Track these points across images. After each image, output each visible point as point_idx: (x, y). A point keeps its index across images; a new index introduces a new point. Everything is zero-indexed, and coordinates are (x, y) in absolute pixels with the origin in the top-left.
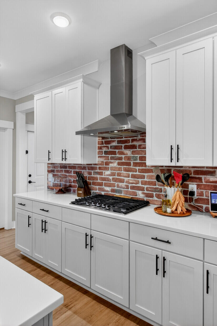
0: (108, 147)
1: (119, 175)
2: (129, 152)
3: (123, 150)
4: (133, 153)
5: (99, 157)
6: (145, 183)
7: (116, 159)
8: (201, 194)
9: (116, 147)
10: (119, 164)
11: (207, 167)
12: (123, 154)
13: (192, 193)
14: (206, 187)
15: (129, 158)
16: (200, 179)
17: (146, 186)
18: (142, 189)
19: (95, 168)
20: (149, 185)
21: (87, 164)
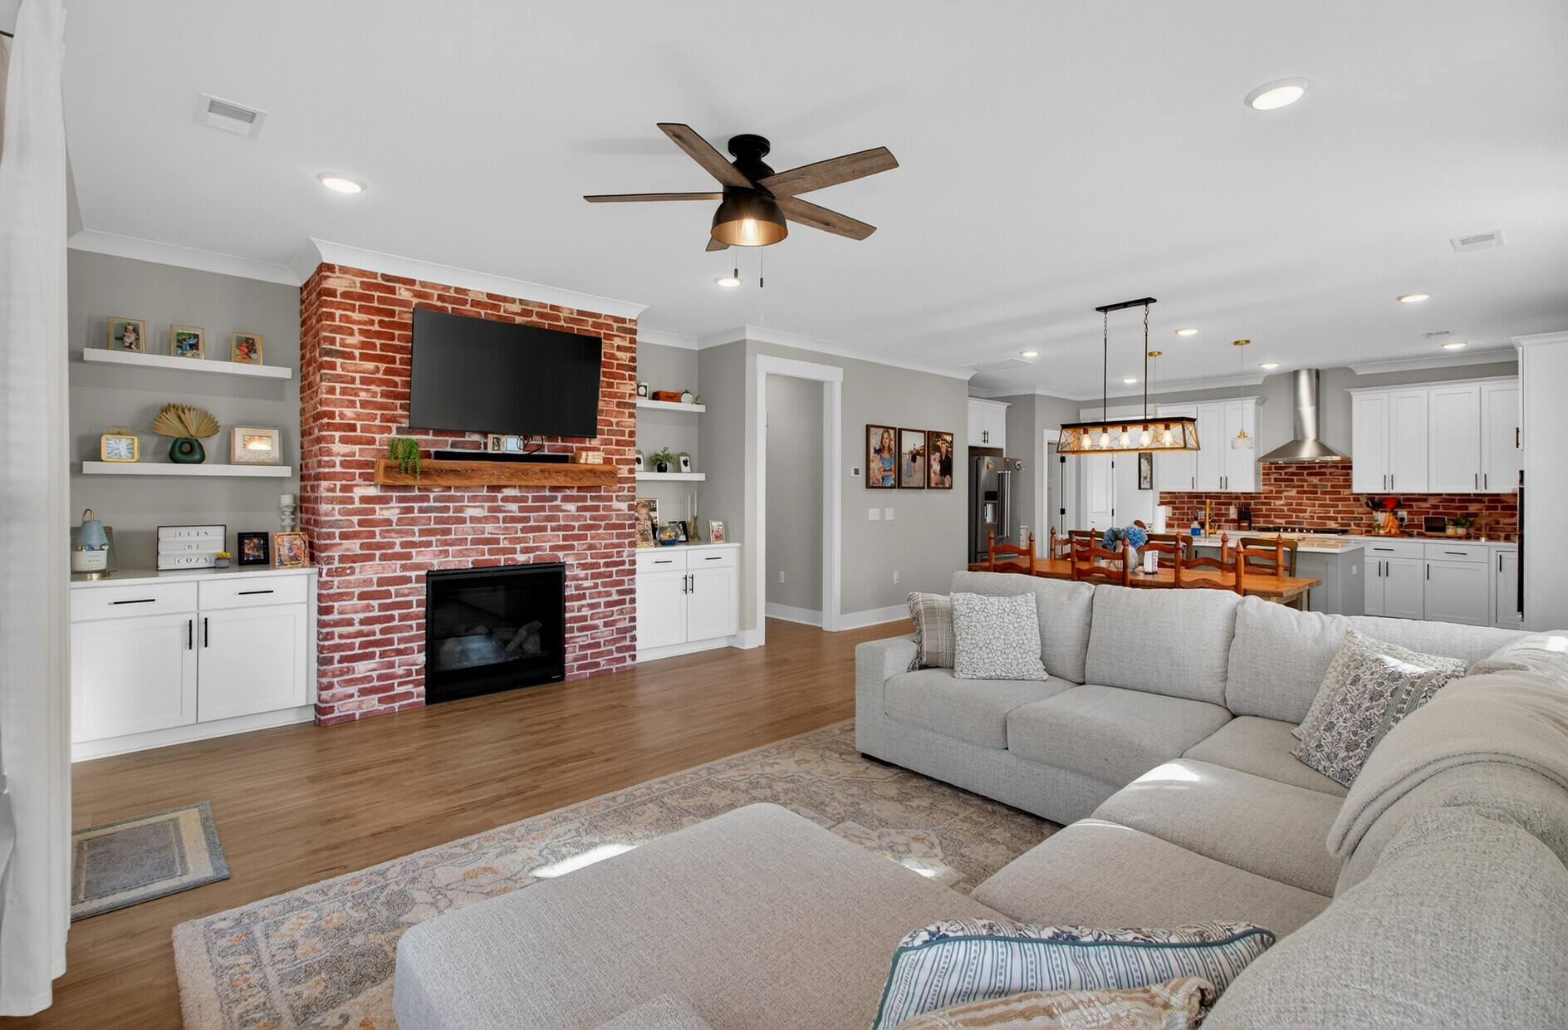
0: (1281, 474)
1: (1300, 504)
2: (1315, 480)
3: (1305, 477)
4: (1320, 480)
5: (1264, 485)
6: (1340, 512)
7: (1294, 487)
8: (1413, 520)
9: (1293, 474)
10: (1298, 492)
11: (1419, 494)
12: (1306, 481)
13: (1402, 519)
14: (1417, 513)
15: (1315, 486)
16: (1411, 506)
17: (1339, 516)
18: (1335, 519)
19: (1260, 498)
20: (1344, 513)
21: (1242, 493)
